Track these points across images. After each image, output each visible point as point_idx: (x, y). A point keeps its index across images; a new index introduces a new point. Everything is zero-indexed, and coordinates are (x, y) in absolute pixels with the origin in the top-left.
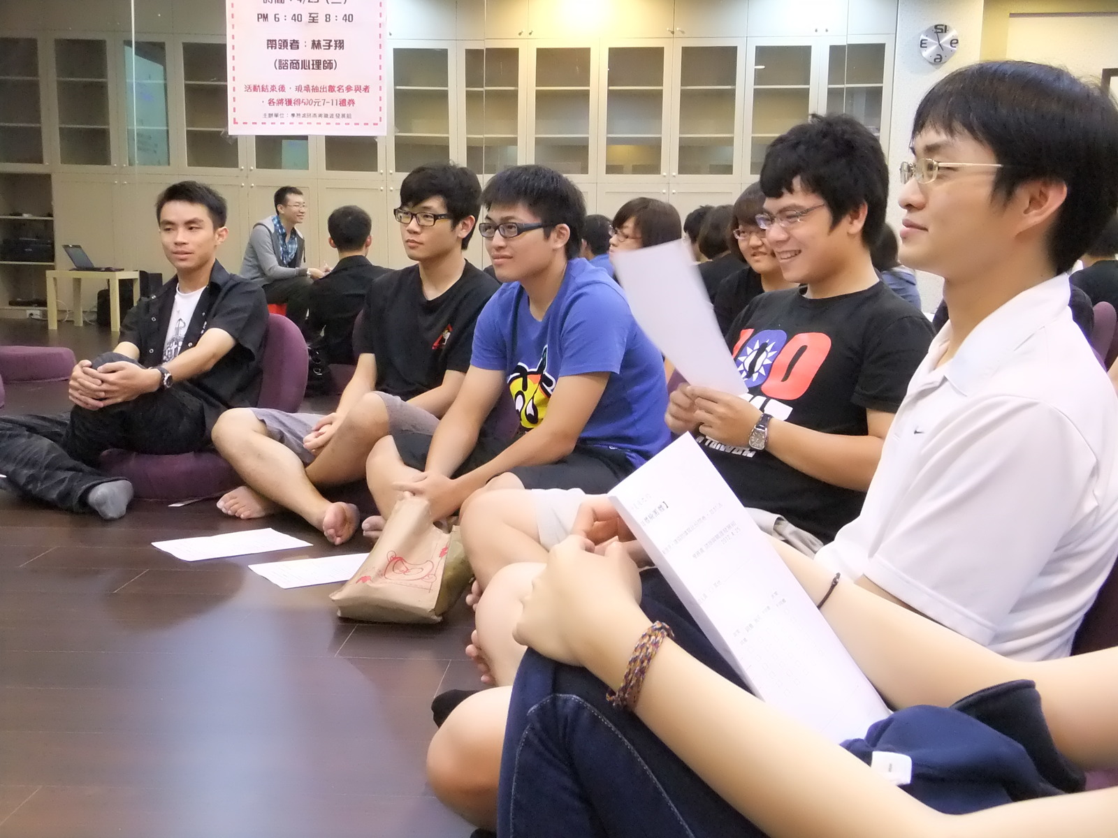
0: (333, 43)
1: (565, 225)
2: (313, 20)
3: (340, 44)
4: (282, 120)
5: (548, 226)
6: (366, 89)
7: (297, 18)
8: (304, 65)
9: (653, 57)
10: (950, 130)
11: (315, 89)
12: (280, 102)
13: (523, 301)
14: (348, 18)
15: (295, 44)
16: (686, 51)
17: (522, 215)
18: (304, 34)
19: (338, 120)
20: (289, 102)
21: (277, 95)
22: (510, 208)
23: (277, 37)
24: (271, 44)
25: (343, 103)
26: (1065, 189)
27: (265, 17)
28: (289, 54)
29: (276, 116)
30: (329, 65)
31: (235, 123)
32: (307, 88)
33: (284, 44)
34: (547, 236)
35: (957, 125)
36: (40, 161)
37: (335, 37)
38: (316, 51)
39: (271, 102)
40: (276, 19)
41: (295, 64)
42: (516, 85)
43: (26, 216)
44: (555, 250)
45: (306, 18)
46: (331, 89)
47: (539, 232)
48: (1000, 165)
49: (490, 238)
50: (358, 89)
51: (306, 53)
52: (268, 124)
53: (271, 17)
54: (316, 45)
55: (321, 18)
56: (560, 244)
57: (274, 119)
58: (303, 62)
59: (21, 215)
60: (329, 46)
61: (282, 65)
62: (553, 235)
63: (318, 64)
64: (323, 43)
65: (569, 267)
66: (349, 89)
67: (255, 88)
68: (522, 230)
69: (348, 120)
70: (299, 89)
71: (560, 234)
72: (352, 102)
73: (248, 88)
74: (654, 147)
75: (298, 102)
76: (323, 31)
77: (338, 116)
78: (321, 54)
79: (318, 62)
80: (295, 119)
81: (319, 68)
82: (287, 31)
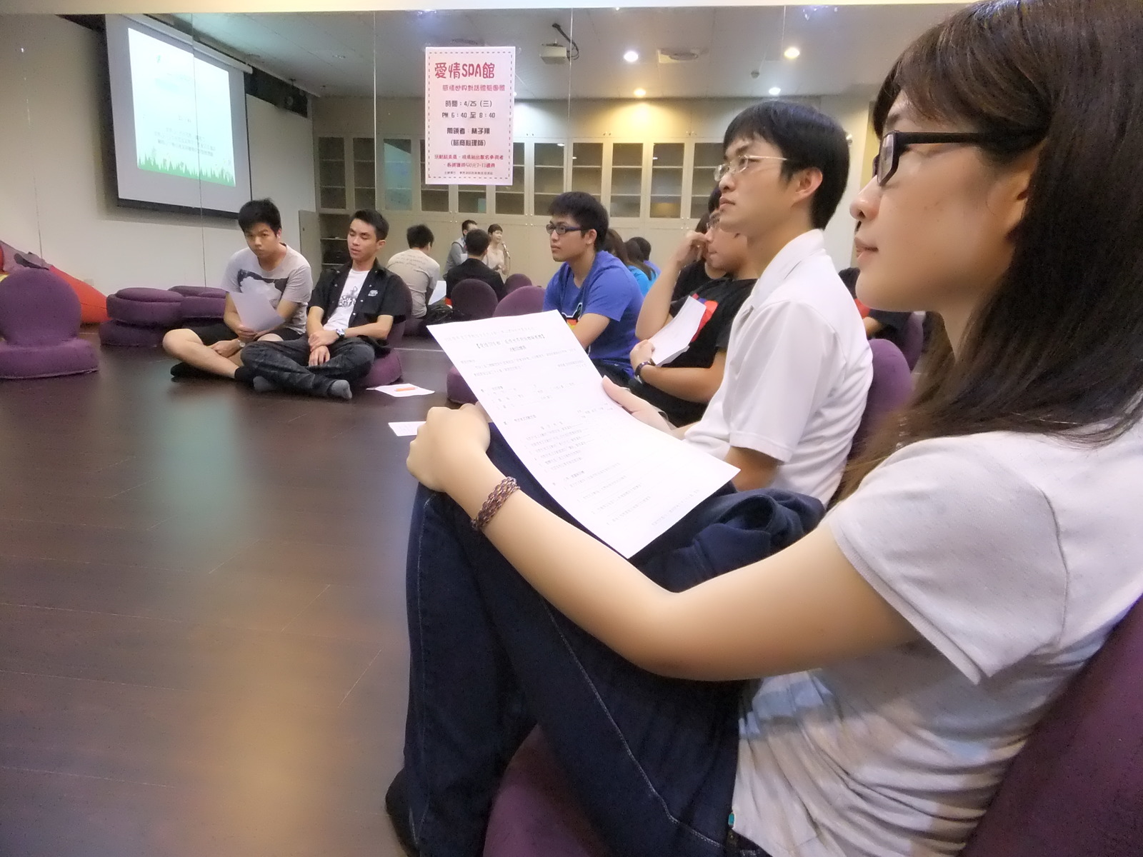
0: (483, 130)
1: (594, 231)
2: (473, 116)
3: (487, 131)
4: (455, 176)
5: (584, 229)
6: (501, 157)
7: (464, 115)
8: (468, 143)
9: (678, 148)
10: (752, 137)
11: (473, 157)
12: (454, 165)
13: (571, 275)
14: (492, 115)
15: (462, 131)
16: (697, 146)
17: (569, 221)
18: (468, 125)
19: (485, 176)
20: (459, 165)
21: (452, 161)
22: (563, 217)
23: (453, 126)
24: (450, 130)
25: (488, 165)
26: (822, 176)
27: (446, 115)
28: (459, 137)
29: (452, 173)
30: (481, 143)
31: (429, 177)
32: (469, 157)
33: (457, 131)
34: (583, 236)
35: (756, 135)
36: (344, 207)
37: (484, 126)
38: (474, 135)
39: (449, 165)
40: (453, 116)
41: (462, 143)
42: (601, 164)
43: (337, 238)
44: (587, 245)
45: (469, 115)
46: (482, 157)
47: (578, 233)
48: (785, 159)
49: (551, 234)
50: (497, 157)
51: (468, 136)
52: (447, 178)
53: (450, 115)
54: (474, 131)
55: (477, 116)
56: (591, 241)
57: (450, 175)
58: (467, 141)
59: (334, 238)
60: (482, 132)
61: (455, 143)
62: (587, 235)
63: (475, 143)
64: (478, 130)
65: (596, 257)
66: (492, 157)
67: (440, 157)
68: (568, 230)
69: (490, 176)
70: (464, 157)
71: (591, 235)
72: (493, 165)
73: (436, 157)
74: (677, 202)
75: (464, 165)
76: (478, 123)
77: (485, 173)
78: (477, 137)
79: (475, 141)
80: (462, 175)
81: (475, 145)
82: (458, 123)
